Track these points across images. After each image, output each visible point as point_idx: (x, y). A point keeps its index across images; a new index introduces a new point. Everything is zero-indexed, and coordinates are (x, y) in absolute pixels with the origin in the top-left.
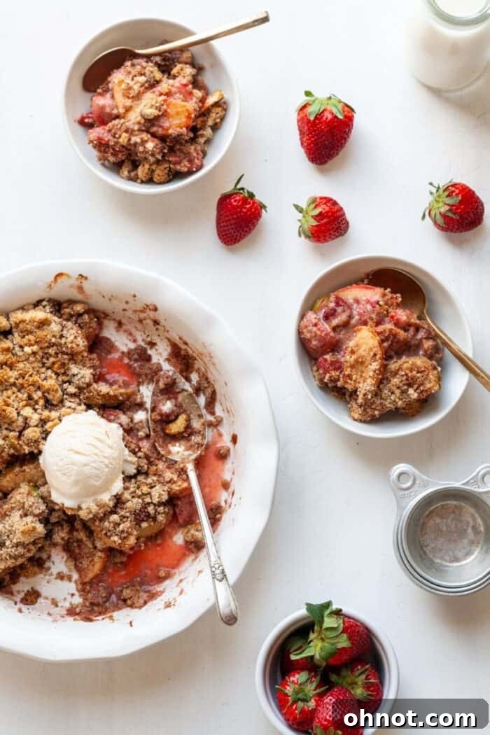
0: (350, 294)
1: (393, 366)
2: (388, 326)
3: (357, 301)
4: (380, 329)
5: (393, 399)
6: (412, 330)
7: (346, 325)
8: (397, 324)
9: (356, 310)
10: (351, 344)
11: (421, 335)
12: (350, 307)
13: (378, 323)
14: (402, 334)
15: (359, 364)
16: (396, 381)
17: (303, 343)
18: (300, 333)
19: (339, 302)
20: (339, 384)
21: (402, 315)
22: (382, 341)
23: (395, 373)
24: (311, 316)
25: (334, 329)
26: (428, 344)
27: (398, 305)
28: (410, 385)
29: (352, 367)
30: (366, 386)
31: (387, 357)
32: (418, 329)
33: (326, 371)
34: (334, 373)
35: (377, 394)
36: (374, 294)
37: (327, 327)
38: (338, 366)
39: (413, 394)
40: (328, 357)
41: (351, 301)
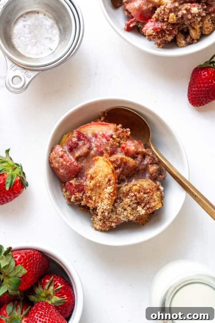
0: (90, 130)
1: (125, 188)
2: (120, 155)
3: (95, 136)
4: (113, 158)
5: (125, 215)
6: (140, 157)
7: (86, 155)
8: (127, 153)
9: (94, 143)
10: (91, 171)
11: (147, 161)
12: (89, 141)
13: (112, 153)
14: (131, 161)
15: (98, 187)
16: (127, 200)
17: (53, 171)
18: (50, 163)
19: (81, 136)
20: (83, 203)
21: (131, 146)
22: (116, 168)
23: (126, 194)
24: (59, 149)
25: (77, 159)
26: (153, 168)
27: (128, 137)
28: (138, 204)
29: (92, 190)
30: (104, 205)
31: (120, 180)
32: (144, 156)
33: (72, 193)
34: (79, 195)
35: (113, 210)
36: (109, 129)
37: (71, 158)
38: (81, 189)
39: (142, 211)
40: (72, 182)
41: (90, 135)
